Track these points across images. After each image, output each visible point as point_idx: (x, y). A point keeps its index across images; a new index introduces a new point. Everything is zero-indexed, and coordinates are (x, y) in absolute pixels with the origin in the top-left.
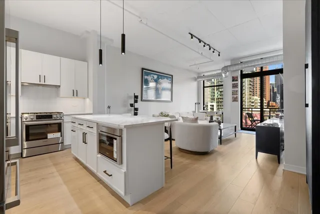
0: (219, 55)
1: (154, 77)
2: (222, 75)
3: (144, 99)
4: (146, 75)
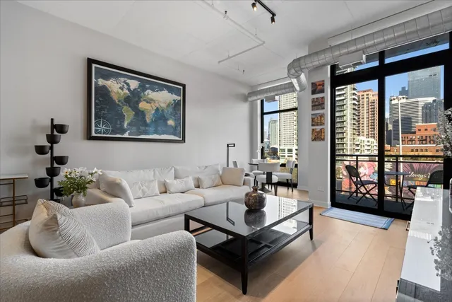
0: (273, 20)
1: (128, 84)
2: (293, 86)
3: (94, 134)
4: (104, 79)
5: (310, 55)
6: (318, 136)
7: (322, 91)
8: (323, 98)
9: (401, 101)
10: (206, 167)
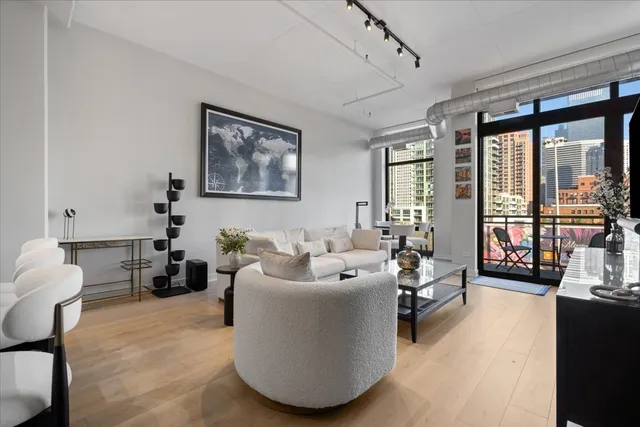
0: (417, 65)
1: (241, 132)
2: (430, 132)
3: (207, 191)
4: (217, 125)
5: (454, 100)
6: (463, 194)
7: (469, 141)
8: (469, 149)
9: (557, 145)
10: (335, 229)
